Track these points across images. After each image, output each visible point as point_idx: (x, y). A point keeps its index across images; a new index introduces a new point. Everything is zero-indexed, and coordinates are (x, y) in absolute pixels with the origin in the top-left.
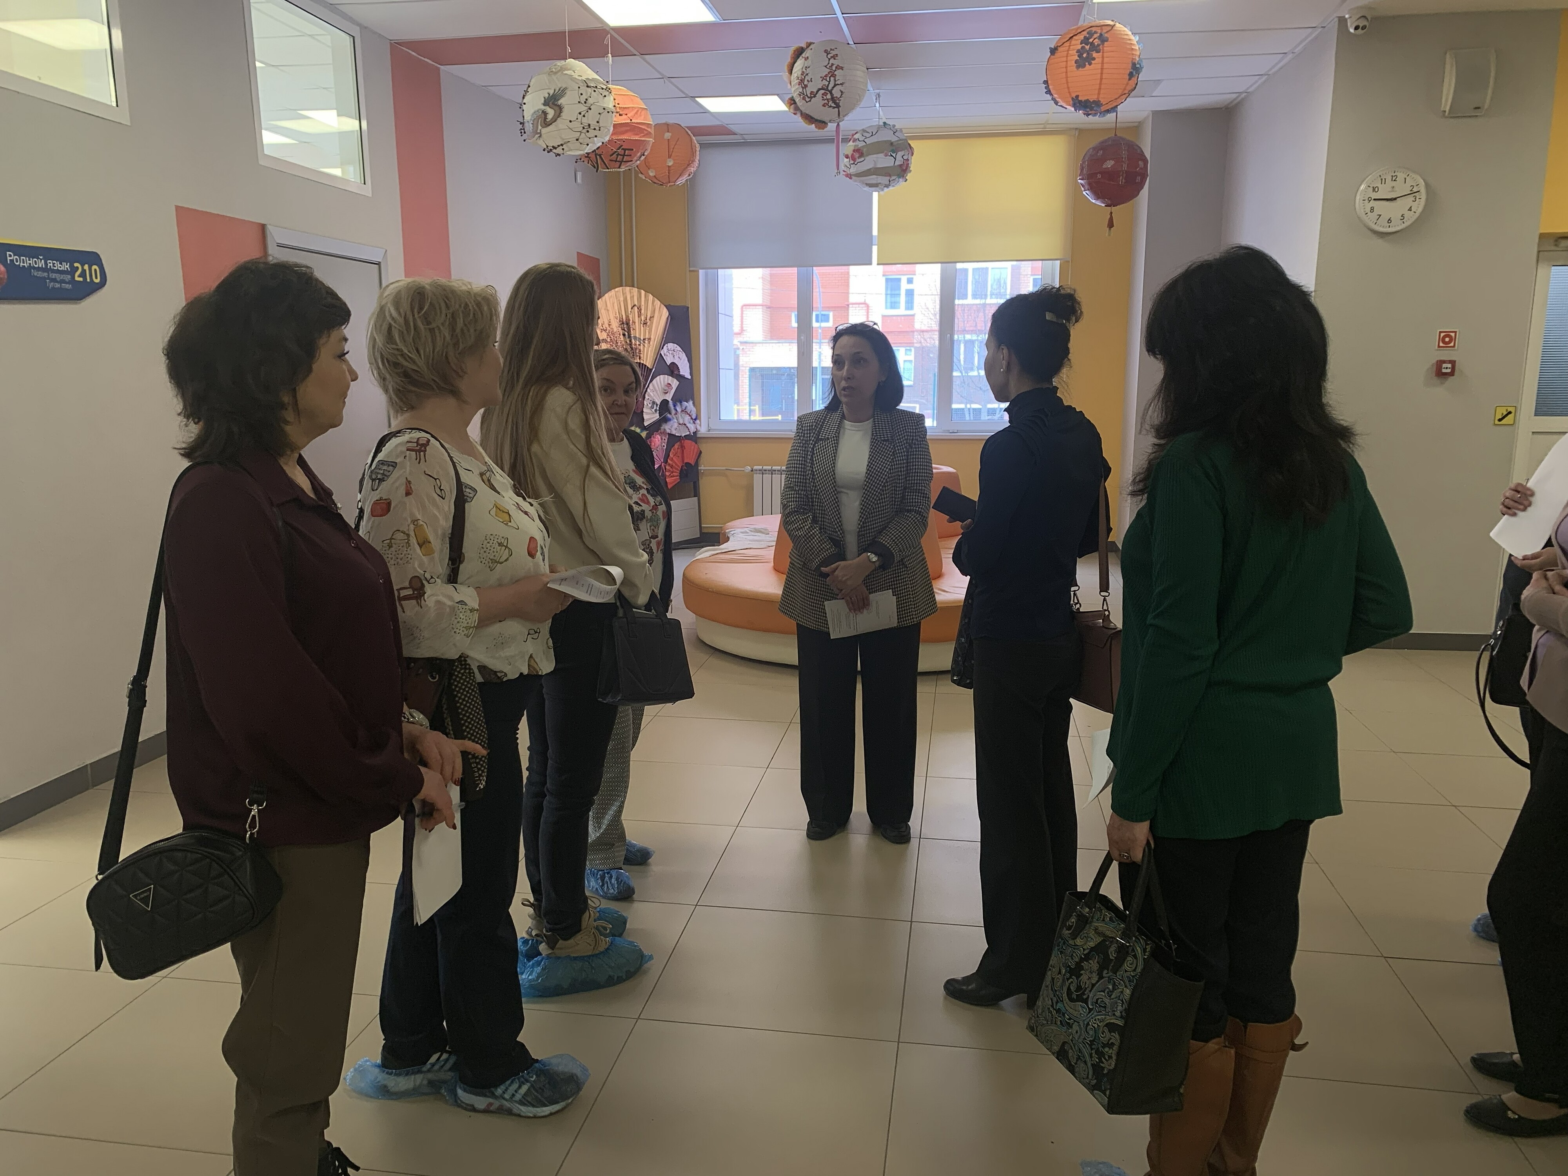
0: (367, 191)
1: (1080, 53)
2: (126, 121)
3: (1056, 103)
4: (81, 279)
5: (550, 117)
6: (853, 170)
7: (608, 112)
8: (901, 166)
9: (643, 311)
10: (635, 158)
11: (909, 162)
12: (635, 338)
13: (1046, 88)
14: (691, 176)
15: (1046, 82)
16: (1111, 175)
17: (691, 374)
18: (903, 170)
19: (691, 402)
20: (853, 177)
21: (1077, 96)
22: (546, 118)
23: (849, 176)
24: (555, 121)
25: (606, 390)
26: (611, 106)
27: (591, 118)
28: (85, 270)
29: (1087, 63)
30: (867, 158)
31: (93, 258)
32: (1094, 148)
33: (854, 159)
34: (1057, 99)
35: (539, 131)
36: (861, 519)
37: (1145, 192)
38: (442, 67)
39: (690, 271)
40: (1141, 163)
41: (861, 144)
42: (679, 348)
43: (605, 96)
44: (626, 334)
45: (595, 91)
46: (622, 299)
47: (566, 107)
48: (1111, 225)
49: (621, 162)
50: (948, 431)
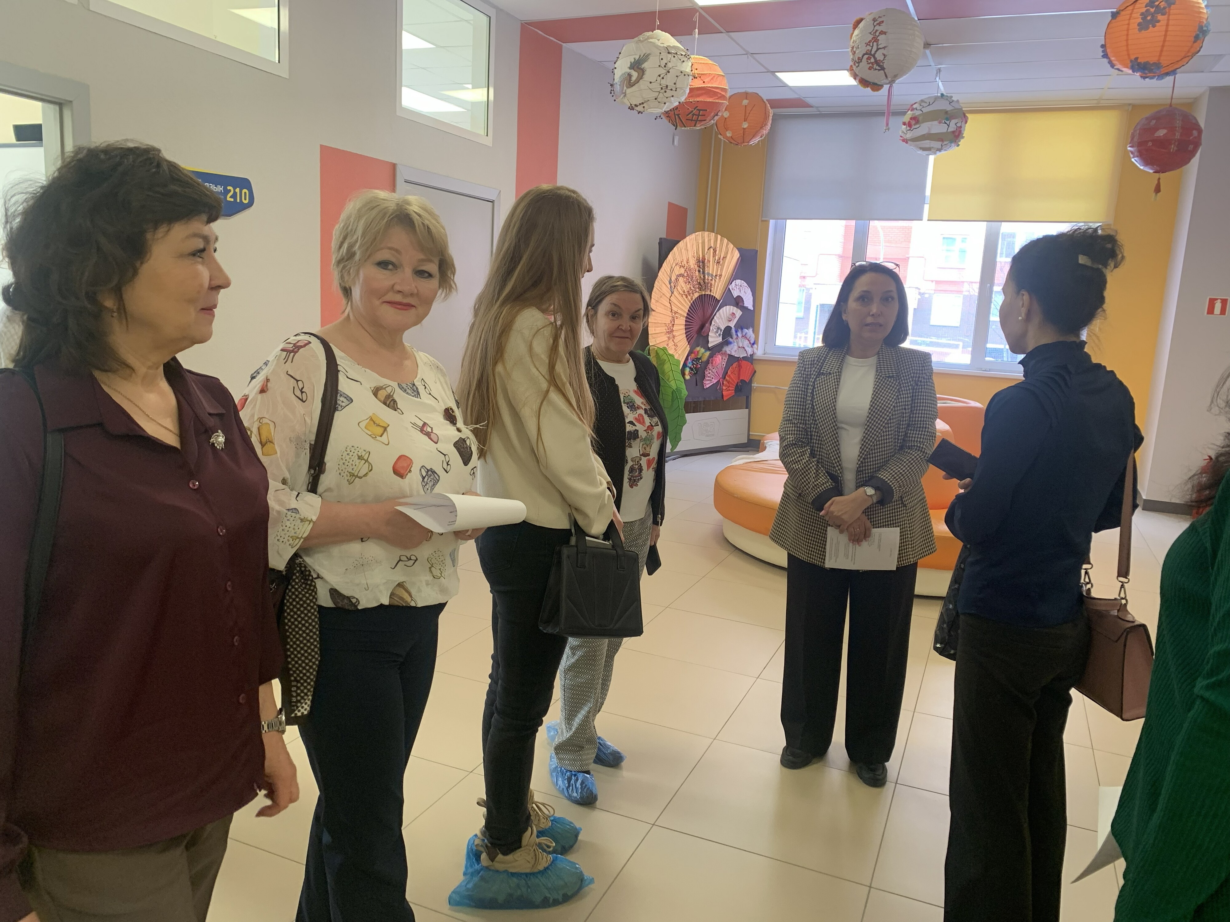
0: (488, 141)
1: (1144, 15)
2: (286, 75)
3: (1113, 66)
4: (232, 200)
5: (634, 79)
6: (909, 135)
7: (685, 75)
8: (953, 132)
9: (717, 252)
10: (709, 118)
11: (962, 129)
12: (708, 274)
13: (1103, 51)
14: (763, 138)
15: (1103, 46)
16: (1162, 143)
17: (754, 306)
18: (956, 136)
19: (751, 330)
20: (909, 142)
21: (1137, 59)
22: (630, 80)
23: (905, 141)
24: (638, 82)
25: (613, 315)
26: (688, 70)
27: (669, 81)
28: (236, 193)
29: (1151, 26)
30: (922, 125)
31: (244, 183)
32: (1147, 118)
33: (910, 125)
34: (1114, 62)
35: (624, 91)
36: (861, 455)
37: (1195, 161)
38: (564, 44)
39: (762, 221)
40: (1195, 133)
41: (917, 113)
42: (745, 284)
43: (684, 61)
44: (701, 270)
45: (674, 57)
46: (700, 241)
47: (648, 70)
48: (1158, 190)
49: (696, 121)
50: (981, 369)
